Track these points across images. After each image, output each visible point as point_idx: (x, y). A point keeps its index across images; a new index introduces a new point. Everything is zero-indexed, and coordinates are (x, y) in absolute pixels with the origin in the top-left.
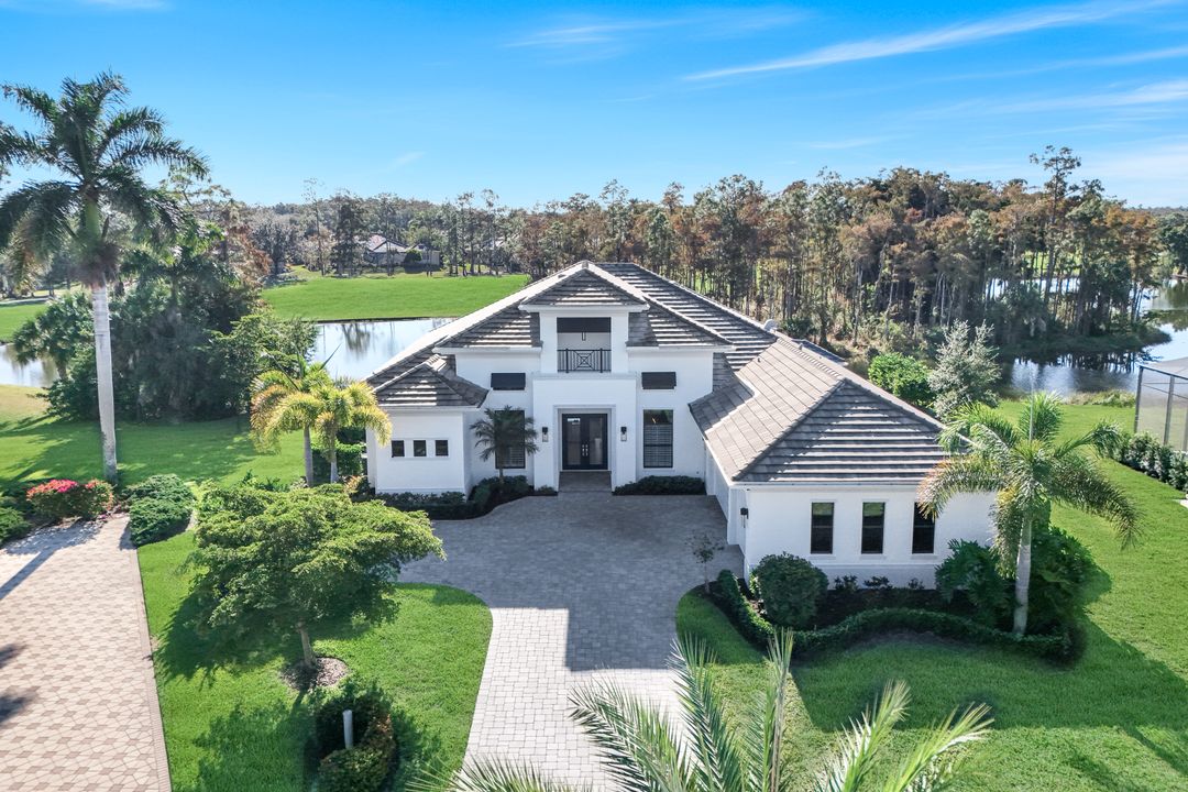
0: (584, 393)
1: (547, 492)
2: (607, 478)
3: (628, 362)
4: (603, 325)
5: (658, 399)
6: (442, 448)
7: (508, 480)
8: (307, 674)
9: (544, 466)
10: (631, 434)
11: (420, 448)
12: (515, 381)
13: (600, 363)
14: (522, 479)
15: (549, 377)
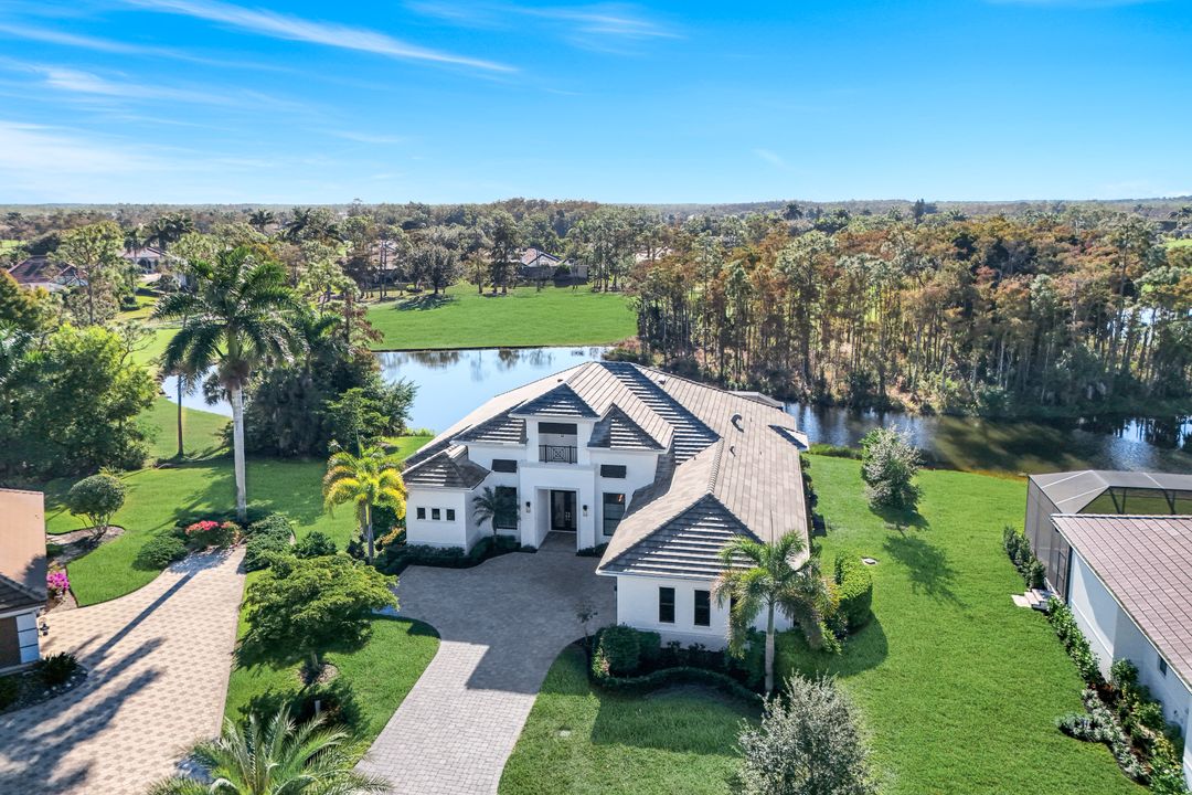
0: (560, 477)
1: (530, 550)
2: (574, 542)
3: (589, 457)
4: (571, 429)
5: (613, 486)
6: (451, 515)
7: (501, 538)
8: (312, 674)
9: (530, 529)
10: (591, 511)
11: (436, 512)
12: (508, 466)
13: (570, 458)
14: (512, 538)
15: (532, 465)
